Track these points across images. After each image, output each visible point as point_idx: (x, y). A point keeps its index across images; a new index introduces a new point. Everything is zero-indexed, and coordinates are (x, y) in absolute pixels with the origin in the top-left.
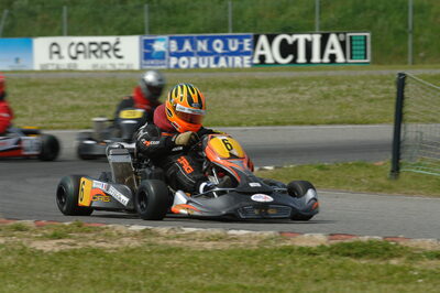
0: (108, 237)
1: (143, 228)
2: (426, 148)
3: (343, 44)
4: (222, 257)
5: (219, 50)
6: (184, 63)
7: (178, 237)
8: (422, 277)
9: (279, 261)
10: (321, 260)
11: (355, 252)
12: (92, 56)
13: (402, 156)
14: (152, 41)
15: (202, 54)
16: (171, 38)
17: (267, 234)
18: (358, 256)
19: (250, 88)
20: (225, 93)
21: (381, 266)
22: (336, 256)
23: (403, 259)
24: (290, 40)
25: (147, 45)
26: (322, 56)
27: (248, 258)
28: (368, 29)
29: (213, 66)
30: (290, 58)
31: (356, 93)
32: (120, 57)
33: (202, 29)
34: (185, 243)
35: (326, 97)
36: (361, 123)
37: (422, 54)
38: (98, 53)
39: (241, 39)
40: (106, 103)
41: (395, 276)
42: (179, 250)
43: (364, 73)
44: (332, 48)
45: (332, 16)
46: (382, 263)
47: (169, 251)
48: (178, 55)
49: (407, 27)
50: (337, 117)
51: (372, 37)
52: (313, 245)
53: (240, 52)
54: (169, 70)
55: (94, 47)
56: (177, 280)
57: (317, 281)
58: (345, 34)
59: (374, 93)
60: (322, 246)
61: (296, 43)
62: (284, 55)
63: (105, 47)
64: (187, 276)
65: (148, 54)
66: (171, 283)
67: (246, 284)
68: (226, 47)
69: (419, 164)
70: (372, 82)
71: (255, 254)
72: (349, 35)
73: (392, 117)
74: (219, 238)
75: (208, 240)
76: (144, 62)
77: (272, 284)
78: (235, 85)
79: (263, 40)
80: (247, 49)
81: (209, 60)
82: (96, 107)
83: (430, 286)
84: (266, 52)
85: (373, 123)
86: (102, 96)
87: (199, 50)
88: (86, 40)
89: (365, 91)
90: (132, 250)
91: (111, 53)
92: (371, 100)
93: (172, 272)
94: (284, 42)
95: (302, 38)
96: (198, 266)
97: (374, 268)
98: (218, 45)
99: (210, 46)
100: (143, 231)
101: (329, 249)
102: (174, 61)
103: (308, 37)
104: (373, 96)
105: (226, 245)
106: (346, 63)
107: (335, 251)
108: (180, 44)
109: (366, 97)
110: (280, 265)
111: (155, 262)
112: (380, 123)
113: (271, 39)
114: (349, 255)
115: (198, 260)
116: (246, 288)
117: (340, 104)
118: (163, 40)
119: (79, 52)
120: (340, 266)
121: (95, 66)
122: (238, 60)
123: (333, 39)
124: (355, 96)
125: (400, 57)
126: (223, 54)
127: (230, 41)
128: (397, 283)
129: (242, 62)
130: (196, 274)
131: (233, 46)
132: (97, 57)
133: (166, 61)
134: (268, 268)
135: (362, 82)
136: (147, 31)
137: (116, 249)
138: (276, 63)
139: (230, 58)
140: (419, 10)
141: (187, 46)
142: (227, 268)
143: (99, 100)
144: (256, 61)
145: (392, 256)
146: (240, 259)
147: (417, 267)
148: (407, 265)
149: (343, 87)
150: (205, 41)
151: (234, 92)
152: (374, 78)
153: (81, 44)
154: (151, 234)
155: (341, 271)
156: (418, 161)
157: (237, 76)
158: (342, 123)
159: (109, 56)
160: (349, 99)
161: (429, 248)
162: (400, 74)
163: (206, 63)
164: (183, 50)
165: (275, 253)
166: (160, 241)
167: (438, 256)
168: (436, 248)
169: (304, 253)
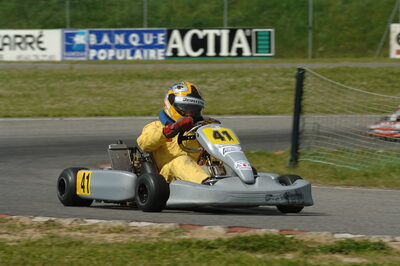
0: (12, 228)
1: (47, 219)
2: (323, 139)
3: (249, 39)
4: (121, 251)
5: (135, 43)
6: (102, 55)
7: (80, 229)
9: (177, 255)
10: (218, 254)
11: (251, 245)
12: (17, 48)
13: (300, 147)
14: (73, 35)
15: (119, 47)
16: (91, 32)
17: (167, 226)
18: (254, 250)
19: (162, 78)
20: (139, 84)
21: (276, 261)
22: (233, 250)
23: (298, 253)
24: (201, 34)
25: (68, 38)
26: (230, 50)
27: (147, 252)
28: (272, 25)
29: (129, 58)
30: (201, 51)
31: (260, 85)
32: (43, 49)
33: (119, 24)
34: (87, 235)
35: (233, 88)
36: (264, 114)
37: (321, 49)
38: (23, 45)
39: (155, 33)
40: (27, 92)
42: (80, 244)
43: (267, 66)
44: (239, 42)
45: (239, 13)
46: (278, 258)
47: (70, 244)
48: (97, 48)
49: (307, 24)
50: (241, 107)
51: (276, 32)
52: (212, 238)
53: (154, 46)
54: (89, 62)
55: (19, 40)
58: (251, 29)
59: (276, 85)
60: (220, 240)
61: (206, 37)
62: (195, 49)
63: (29, 40)
65: (69, 46)
68: (141, 41)
69: (317, 154)
70: (275, 74)
71: (153, 248)
72: (255, 30)
73: (292, 107)
74: (121, 230)
75: (110, 232)
76: (65, 54)
78: (149, 77)
79: (176, 34)
80: (161, 42)
81: (126, 53)
82: (18, 96)
84: (179, 46)
85: (275, 114)
86: (24, 85)
87: (116, 43)
88: (12, 33)
89: (268, 83)
90: (33, 243)
91: (34, 45)
92: (273, 92)
94: (195, 36)
95: (211, 33)
96: (97, 260)
98: (134, 40)
99: (126, 39)
100: (46, 223)
101: (225, 243)
102: (93, 53)
103: (217, 32)
104: (275, 88)
105: (126, 238)
106: (252, 56)
107: (231, 245)
108: (99, 38)
109: (269, 89)
110: (178, 259)
111: (55, 256)
112: (282, 113)
113: (183, 34)
114: (245, 249)
115: (98, 253)
117: (245, 95)
118: (83, 34)
119: (5, 44)
120: (237, 261)
121: (19, 57)
122: (152, 53)
123: (240, 34)
124: (259, 87)
125: (302, 52)
126: (138, 47)
127: (146, 35)
129: (156, 55)
131: (148, 39)
132: (22, 48)
133: (85, 53)
134: (166, 263)
135: (265, 75)
136: (68, 25)
137: (18, 241)
138: (188, 56)
139: (145, 51)
140: (318, 8)
141: (106, 40)
142: (126, 262)
143: (20, 89)
144: (169, 54)
145: (287, 250)
146: (139, 253)
149: (249, 79)
150: (122, 35)
151: (147, 83)
152: (276, 71)
153: (6, 36)
154: (54, 225)
156: (315, 151)
157: (150, 67)
158: (246, 113)
159: (33, 48)
160: (254, 90)
161: (324, 241)
162: (299, 70)
163: (123, 55)
164: (102, 43)
165: (173, 247)
166: (63, 233)
167: (333, 250)
168: (331, 242)
169: (202, 247)
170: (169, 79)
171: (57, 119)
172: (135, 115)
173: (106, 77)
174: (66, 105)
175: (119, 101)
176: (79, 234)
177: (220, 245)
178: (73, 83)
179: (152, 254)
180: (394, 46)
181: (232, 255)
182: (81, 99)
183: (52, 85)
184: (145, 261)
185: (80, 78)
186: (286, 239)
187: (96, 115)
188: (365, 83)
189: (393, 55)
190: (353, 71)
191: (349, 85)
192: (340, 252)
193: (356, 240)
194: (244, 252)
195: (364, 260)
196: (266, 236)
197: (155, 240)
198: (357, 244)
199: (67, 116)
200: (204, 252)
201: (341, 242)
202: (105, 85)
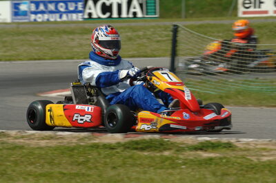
3: (141, 5)
4: (50, 152)
5: (62, 10)
6: (40, 18)
7: (22, 137)
8: (185, 164)
9: (89, 154)
10: (118, 153)
11: (140, 146)
14: (19, 4)
15: (51, 12)
16: (32, 2)
17: (83, 134)
18: (142, 149)
19: (81, 34)
20: (65, 37)
21: (157, 157)
22: (128, 150)
23: (172, 151)
24: (108, 3)
25: (16, 6)
26: (128, 13)
27: (68, 152)
29: (59, 20)
30: (108, 14)
34: (27, 142)
35: (130, 39)
36: (151, 57)
37: (191, 12)
39: (76, 2)
41: (167, 163)
42: (22, 147)
43: (153, 24)
44: (135, 8)
46: (158, 154)
47: (15, 147)
48: (35, 13)
50: (135, 52)
51: (160, 0)
52: (113, 142)
53: (76, 11)
54: (30, 23)
56: (18, 169)
57: (114, 168)
59: (160, 36)
60: (119, 143)
61: (111, 5)
62: (104, 13)
64: (25, 166)
65: (16, 12)
66: (14, 171)
67: (65, 171)
70: (159, 29)
71: (72, 150)
73: (169, 53)
74: (51, 138)
75: (43, 139)
76: (14, 17)
77: (83, 171)
78: (72, 33)
79: (90, 3)
80: (80, 9)
81: (56, 16)
83: (190, 170)
84: (93, 11)
85: (159, 56)
87: (49, 9)
89: (154, 36)
92: (158, 41)
93: (16, 163)
94: (104, 4)
95: (115, 2)
96: (34, 158)
97: (152, 158)
98: (62, 7)
99: (56, 8)
101: (123, 145)
102: (33, 17)
103: (119, 1)
104: (160, 39)
105: (54, 143)
106: (143, 17)
107: (126, 147)
108: (37, 7)
109: (155, 39)
111: (4, 156)
112: (164, 56)
113: (95, 3)
114: (136, 149)
115: (35, 154)
116: (64, 174)
117: (138, 44)
118: (26, 3)
120: (130, 157)
122: (74, 17)
123: (135, 3)
124: (149, 38)
125: (177, 14)
126: (65, 12)
127: (69, 4)
128: (168, 169)
129: (77, 18)
130: (32, 164)
131: (71, 6)
133: (28, 17)
134: (81, 159)
135: (152, 30)
138: (99, 18)
139: (69, 15)
141: (42, 7)
142: (54, 160)
144: (86, 16)
145: (165, 149)
146: (63, 153)
147: (181, 156)
148: (175, 155)
149: (141, 33)
150: (53, 4)
151: (71, 37)
152: (160, 27)
154: (4, 135)
155: (130, 161)
157: (73, 26)
158: (139, 57)
160: (145, 41)
161: (190, 143)
162: (175, 26)
163: (54, 18)
164: (39, 10)
165: (87, 148)
166: (11, 140)
167: (196, 148)
168: (196, 143)
169: (106, 148)
170: (86, 33)
171: (8, 62)
172: (63, 59)
173: (42, 33)
174: (14, 52)
175: (51, 49)
176: (22, 141)
177: (119, 147)
178: (20, 37)
179: (72, 153)
180: (241, 9)
181: (128, 153)
182: (25, 48)
183: (4, 39)
184: (67, 158)
185: (24, 34)
186: (164, 142)
187: (35, 59)
188: (220, 34)
189: (240, 15)
190: (213, 26)
191: (210, 36)
192: (201, 149)
193: (213, 141)
194: (135, 151)
195: (218, 155)
196: (151, 139)
197: (74, 144)
198: (212, 144)
199: (14, 60)
200: (108, 152)
201: (202, 143)
202: (42, 39)
